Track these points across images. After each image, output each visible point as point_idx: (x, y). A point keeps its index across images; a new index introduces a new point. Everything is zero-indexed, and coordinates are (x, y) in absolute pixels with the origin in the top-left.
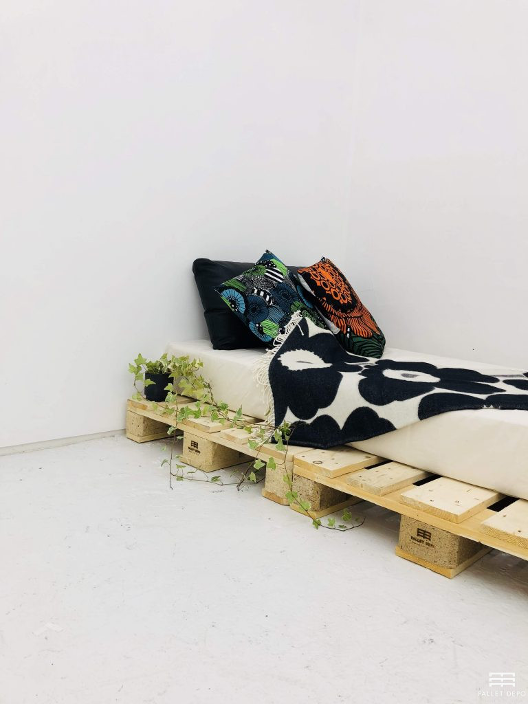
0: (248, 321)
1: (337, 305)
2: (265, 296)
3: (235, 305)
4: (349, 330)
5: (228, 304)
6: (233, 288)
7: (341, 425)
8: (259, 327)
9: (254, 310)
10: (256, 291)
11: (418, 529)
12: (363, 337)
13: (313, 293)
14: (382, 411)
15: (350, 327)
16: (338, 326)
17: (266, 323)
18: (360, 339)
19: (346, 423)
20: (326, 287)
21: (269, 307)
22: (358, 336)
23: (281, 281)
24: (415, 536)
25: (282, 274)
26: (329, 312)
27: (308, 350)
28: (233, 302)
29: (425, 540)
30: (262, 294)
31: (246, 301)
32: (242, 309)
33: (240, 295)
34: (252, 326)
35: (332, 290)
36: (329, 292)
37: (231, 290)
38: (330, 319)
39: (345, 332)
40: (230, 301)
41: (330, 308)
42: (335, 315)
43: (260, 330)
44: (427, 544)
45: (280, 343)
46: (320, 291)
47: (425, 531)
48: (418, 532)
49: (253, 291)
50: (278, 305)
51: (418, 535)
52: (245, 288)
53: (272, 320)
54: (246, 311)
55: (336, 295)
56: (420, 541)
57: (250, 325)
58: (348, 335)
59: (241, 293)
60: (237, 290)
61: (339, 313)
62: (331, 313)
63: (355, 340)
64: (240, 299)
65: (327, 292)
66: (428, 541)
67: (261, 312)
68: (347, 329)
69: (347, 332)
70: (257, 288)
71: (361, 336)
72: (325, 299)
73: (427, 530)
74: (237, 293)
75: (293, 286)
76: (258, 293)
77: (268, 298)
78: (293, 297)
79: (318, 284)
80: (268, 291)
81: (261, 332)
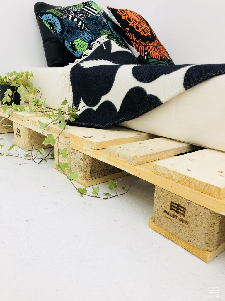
0: (64, 40)
1: (138, 36)
2: (78, 22)
3: (53, 27)
4: (146, 53)
5: (48, 26)
6: (51, 13)
7: (118, 107)
8: (72, 45)
9: (68, 31)
10: (71, 17)
11: (172, 202)
12: (157, 59)
13: (119, 24)
14: (150, 88)
15: (147, 51)
16: (138, 51)
17: (78, 42)
18: (154, 60)
19: (122, 105)
20: (130, 21)
21: (81, 30)
22: (153, 58)
23: (95, 15)
24: (168, 209)
25: (96, 10)
26: (131, 40)
27: (108, 60)
28: (51, 24)
29: (179, 215)
30: (76, 20)
31: (62, 24)
32: (59, 29)
33: (57, 19)
34: (67, 44)
35: (135, 25)
36: (132, 25)
37: (49, 15)
38: (132, 45)
39: (143, 55)
40: (49, 23)
41: (132, 36)
42: (136, 42)
43: (73, 47)
44: (181, 220)
45: (87, 55)
46: (125, 23)
47: (178, 206)
48: (171, 206)
49: (68, 17)
50: (89, 29)
51: (171, 209)
52: (62, 14)
53: (82, 39)
54: (62, 32)
55: (138, 29)
56: (173, 216)
57: (66, 44)
58: (146, 57)
59: (58, 17)
60: (55, 15)
61: (140, 41)
62: (133, 40)
63: (150, 61)
64: (57, 22)
65: (130, 25)
66: (182, 217)
67: (74, 33)
68: (145, 53)
69: (145, 55)
70: (72, 15)
71: (155, 58)
72: (128, 29)
73: (181, 204)
74: (54, 17)
75: (104, 20)
76: (73, 19)
77: (80, 23)
78: (103, 26)
79: (123, 18)
80: (81, 18)
81: (74, 48)
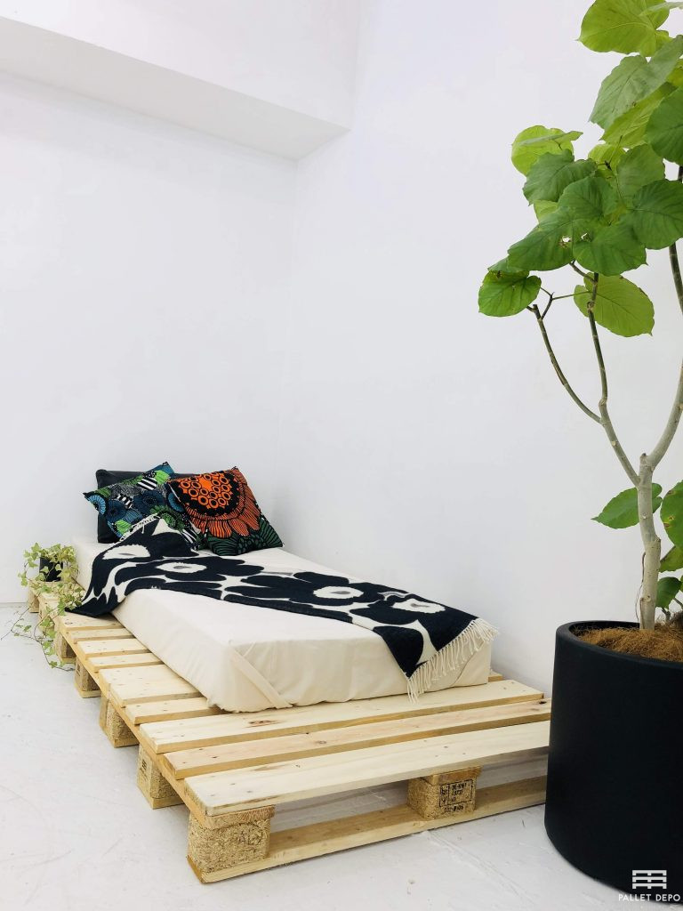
0: (107, 520)
1: (202, 510)
2: (126, 501)
3: (98, 507)
4: (207, 531)
6: (99, 494)
7: (107, 600)
8: (114, 525)
9: (113, 512)
10: (119, 497)
12: (219, 538)
13: (178, 498)
14: (118, 590)
15: (209, 529)
16: (199, 527)
17: (120, 523)
18: (214, 539)
20: (194, 494)
21: (127, 510)
22: (214, 536)
23: (152, 489)
25: (156, 483)
27: (141, 545)
28: (96, 505)
30: (124, 499)
31: (107, 505)
32: (102, 510)
33: (103, 500)
34: (109, 523)
35: (200, 497)
36: (196, 499)
37: (96, 496)
39: (203, 532)
40: (94, 505)
41: (191, 512)
42: (197, 518)
45: (122, 539)
46: (186, 498)
49: (116, 496)
50: (137, 508)
52: (109, 494)
53: (126, 520)
54: (106, 513)
55: (204, 502)
58: (205, 535)
59: (105, 499)
60: (102, 496)
61: (205, 516)
62: (193, 516)
63: (210, 539)
64: (103, 503)
67: (118, 514)
68: (205, 530)
69: (205, 533)
70: (121, 494)
71: (216, 537)
72: (188, 504)
74: (101, 498)
75: (164, 494)
76: (121, 499)
77: (127, 504)
78: (159, 502)
79: (185, 491)
80: (132, 497)
81: (116, 529)
